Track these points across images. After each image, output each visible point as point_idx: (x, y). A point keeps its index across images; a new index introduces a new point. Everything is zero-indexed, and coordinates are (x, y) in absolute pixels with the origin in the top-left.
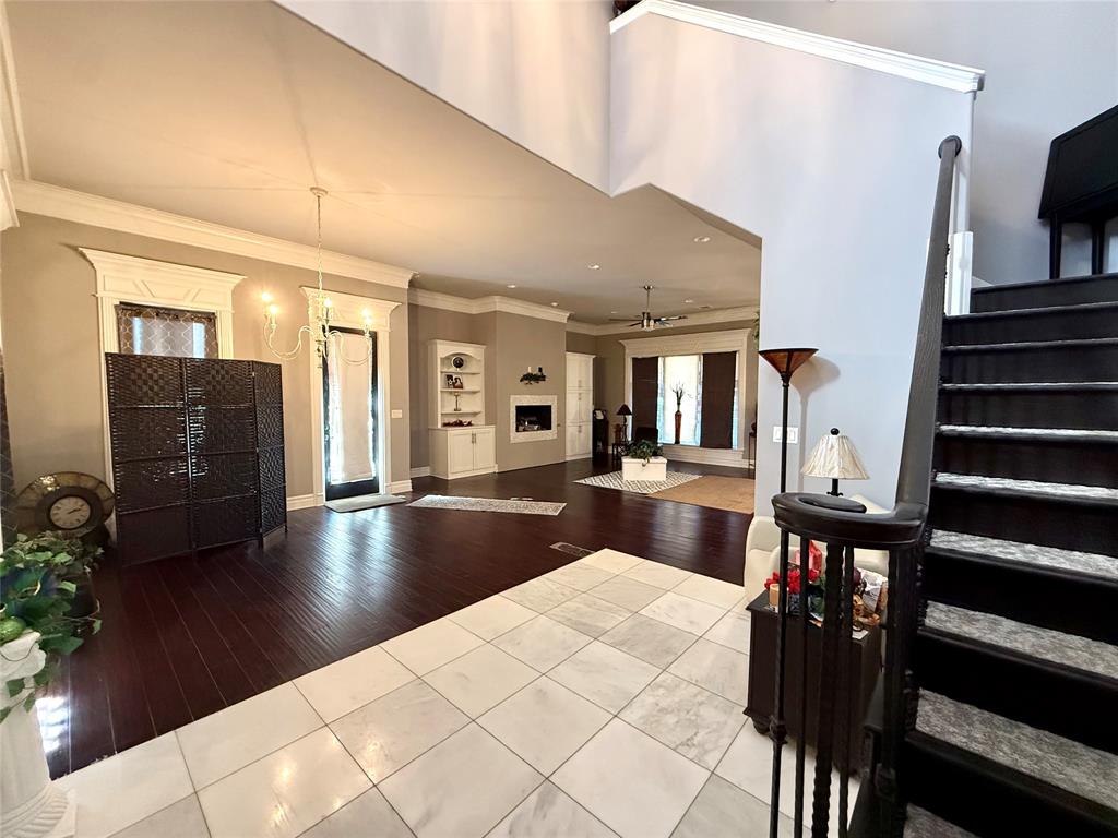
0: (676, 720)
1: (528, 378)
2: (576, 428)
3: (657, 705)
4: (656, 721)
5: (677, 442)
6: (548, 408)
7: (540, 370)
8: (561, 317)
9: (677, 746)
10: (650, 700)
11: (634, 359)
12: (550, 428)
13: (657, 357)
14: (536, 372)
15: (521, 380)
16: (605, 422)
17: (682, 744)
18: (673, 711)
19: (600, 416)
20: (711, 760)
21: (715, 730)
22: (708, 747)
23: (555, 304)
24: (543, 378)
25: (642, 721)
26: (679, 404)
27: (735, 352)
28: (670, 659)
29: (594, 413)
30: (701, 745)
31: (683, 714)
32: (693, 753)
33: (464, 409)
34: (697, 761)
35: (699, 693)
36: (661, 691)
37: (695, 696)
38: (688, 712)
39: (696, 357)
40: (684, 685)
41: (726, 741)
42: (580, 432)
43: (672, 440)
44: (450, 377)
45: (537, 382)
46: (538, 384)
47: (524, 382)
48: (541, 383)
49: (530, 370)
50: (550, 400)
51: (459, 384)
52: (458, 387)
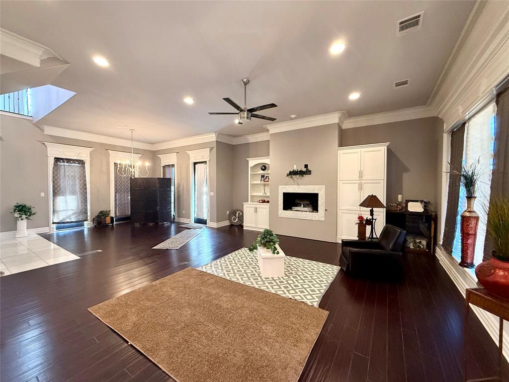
1: (293, 173)
6: (316, 195)
7: (306, 166)
12: (317, 211)
13: (464, 124)
14: (302, 168)
15: (287, 176)
24: (308, 172)
26: (470, 197)
44: (263, 176)
45: (303, 176)
46: (304, 178)
47: (290, 176)
48: (306, 176)
49: (295, 168)
50: (316, 190)
51: (267, 180)
52: (266, 182)
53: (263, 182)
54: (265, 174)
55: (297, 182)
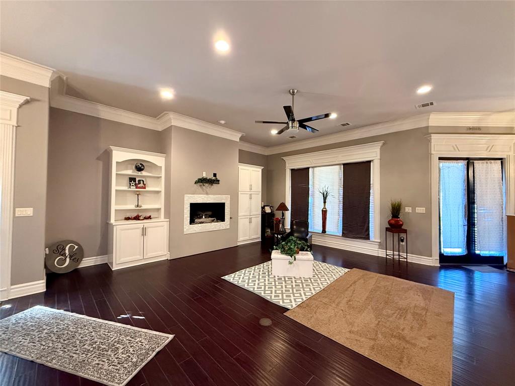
1: (202, 181)
2: (248, 220)
5: (324, 231)
6: (223, 205)
7: (215, 175)
8: (236, 137)
11: (292, 170)
12: (223, 220)
13: (308, 168)
14: (211, 176)
15: (196, 183)
16: (272, 215)
19: (268, 210)
23: (223, 122)
24: (217, 181)
26: (325, 202)
27: (370, 162)
29: (263, 208)
33: (144, 207)
39: (338, 167)
42: (250, 222)
43: (320, 229)
44: (132, 179)
45: (212, 185)
46: (213, 187)
47: (199, 184)
48: (215, 185)
49: (204, 175)
50: (223, 199)
51: (141, 185)
52: (140, 188)
53: (133, 188)
54: (137, 176)
55: (206, 191)
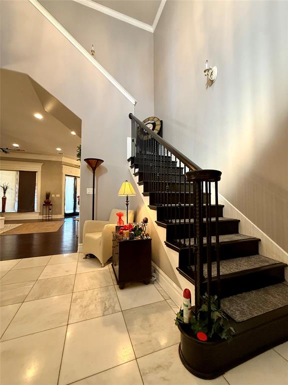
0: (94, 305)
3: (82, 306)
4: (88, 312)
5: (3, 211)
9: (103, 313)
10: (77, 307)
17: (104, 312)
18: (90, 304)
20: (117, 308)
21: (110, 298)
22: (113, 305)
25: (82, 317)
27: (36, 172)
28: (71, 287)
30: (110, 306)
31: (94, 302)
32: (110, 311)
34: (114, 312)
35: (93, 291)
36: (79, 300)
37: (93, 293)
38: (96, 300)
39: (15, 172)
40: (85, 293)
41: (116, 299)
